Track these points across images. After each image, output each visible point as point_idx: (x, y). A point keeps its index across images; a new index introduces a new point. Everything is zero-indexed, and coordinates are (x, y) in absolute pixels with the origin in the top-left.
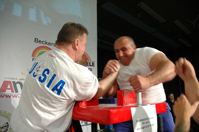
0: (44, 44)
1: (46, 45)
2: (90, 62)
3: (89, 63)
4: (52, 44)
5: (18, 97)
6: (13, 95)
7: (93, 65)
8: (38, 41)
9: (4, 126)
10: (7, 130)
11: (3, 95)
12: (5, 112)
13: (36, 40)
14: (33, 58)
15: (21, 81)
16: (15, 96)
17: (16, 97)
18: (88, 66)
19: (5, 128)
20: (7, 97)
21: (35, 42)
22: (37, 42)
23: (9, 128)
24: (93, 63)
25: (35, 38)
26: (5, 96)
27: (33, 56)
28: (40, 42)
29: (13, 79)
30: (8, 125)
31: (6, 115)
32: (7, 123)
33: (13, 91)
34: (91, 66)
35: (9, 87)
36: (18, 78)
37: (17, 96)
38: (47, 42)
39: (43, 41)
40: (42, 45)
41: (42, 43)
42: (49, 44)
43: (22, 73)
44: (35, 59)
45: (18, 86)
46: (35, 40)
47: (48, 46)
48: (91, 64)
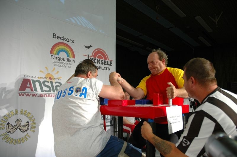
0: (62, 40)
1: (64, 42)
2: (107, 60)
3: (107, 62)
4: (70, 40)
5: (37, 96)
6: (32, 94)
7: (111, 65)
8: (57, 36)
9: (26, 125)
10: (28, 128)
11: (23, 94)
12: (26, 111)
13: (55, 36)
14: (51, 55)
15: (39, 79)
16: (34, 94)
17: (35, 96)
18: (106, 65)
19: (26, 126)
20: (27, 96)
21: (53, 37)
22: (56, 38)
23: (30, 127)
24: (111, 62)
25: (54, 34)
26: (25, 95)
27: (51, 52)
28: (58, 37)
29: (32, 77)
30: (29, 124)
31: (26, 114)
32: (28, 122)
33: (32, 90)
34: (109, 65)
35: (28, 85)
36: (37, 76)
37: (36, 94)
38: (65, 38)
39: (61, 37)
40: (60, 41)
41: (60, 39)
42: (67, 40)
43: (41, 71)
44: (53, 56)
45: (37, 84)
46: (53, 35)
47: (66, 42)
48: (109, 63)
